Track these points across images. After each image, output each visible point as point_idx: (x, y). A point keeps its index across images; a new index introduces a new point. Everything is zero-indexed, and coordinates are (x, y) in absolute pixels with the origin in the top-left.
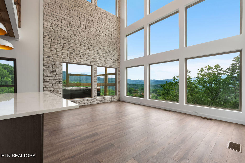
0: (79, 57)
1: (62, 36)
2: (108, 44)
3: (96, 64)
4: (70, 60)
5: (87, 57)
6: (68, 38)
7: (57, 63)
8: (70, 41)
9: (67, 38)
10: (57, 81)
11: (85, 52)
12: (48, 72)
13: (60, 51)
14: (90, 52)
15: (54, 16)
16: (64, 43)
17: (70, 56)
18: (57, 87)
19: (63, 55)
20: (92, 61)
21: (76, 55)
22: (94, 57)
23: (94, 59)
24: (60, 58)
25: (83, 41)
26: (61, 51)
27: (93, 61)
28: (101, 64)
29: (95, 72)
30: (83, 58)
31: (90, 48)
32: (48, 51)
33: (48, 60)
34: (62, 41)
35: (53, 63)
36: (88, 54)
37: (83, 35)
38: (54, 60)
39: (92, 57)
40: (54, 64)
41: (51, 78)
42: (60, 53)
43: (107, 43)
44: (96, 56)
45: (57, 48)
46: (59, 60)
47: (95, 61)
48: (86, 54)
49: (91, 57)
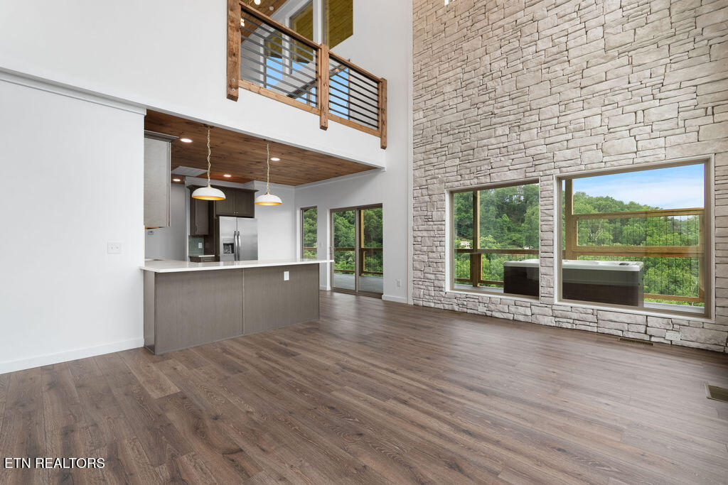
0: (486, 167)
1: (445, 127)
3: (548, 172)
4: (461, 182)
5: (513, 157)
6: (458, 125)
7: (434, 198)
8: (462, 130)
9: (454, 125)
10: (436, 239)
11: (505, 145)
12: (420, 222)
13: (441, 166)
14: (524, 136)
15: (430, 89)
16: (448, 141)
17: (462, 172)
18: (434, 255)
19: (447, 175)
20: (530, 164)
21: (478, 163)
22: (543, 149)
23: (539, 157)
24: (441, 182)
25: (496, 111)
26: (443, 166)
27: (537, 163)
28: (577, 168)
29: (546, 205)
30: (500, 164)
31: (522, 122)
32: (420, 175)
33: (420, 195)
34: (446, 140)
35: (427, 198)
36: (516, 147)
37: (499, 91)
38: (430, 193)
39: (532, 151)
40: (429, 200)
41: (425, 234)
42: (441, 171)
44: (548, 141)
45: (435, 160)
46: (438, 189)
47: (544, 161)
48: (510, 149)
49: (528, 151)
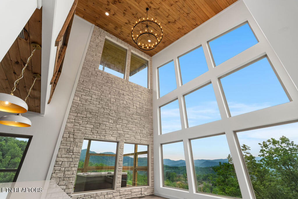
0: (104, 132)
1: (89, 110)
2: (139, 117)
3: (123, 140)
4: (93, 136)
5: (113, 132)
6: (95, 112)
7: (77, 140)
8: (97, 115)
9: (94, 111)
10: (72, 163)
11: (112, 127)
12: (64, 152)
13: (84, 126)
14: (118, 126)
15: (86, 91)
16: (90, 116)
17: (94, 131)
18: (69, 173)
19: (86, 131)
20: (118, 136)
21: (101, 130)
22: (122, 132)
23: (121, 134)
24: (83, 133)
25: (110, 114)
26: (85, 126)
27: (120, 136)
28: (129, 141)
29: (121, 151)
30: (109, 133)
31: (117, 121)
32: (71, 126)
33: (68, 137)
34: (88, 115)
35: (72, 140)
36: (115, 129)
37: (112, 108)
38: (75, 137)
39: (119, 132)
40: (73, 141)
41: (66, 160)
42: (83, 128)
43: (138, 115)
44: (124, 130)
45: (81, 122)
46: (80, 136)
47: (122, 136)
48: (113, 128)
49: (118, 131)
